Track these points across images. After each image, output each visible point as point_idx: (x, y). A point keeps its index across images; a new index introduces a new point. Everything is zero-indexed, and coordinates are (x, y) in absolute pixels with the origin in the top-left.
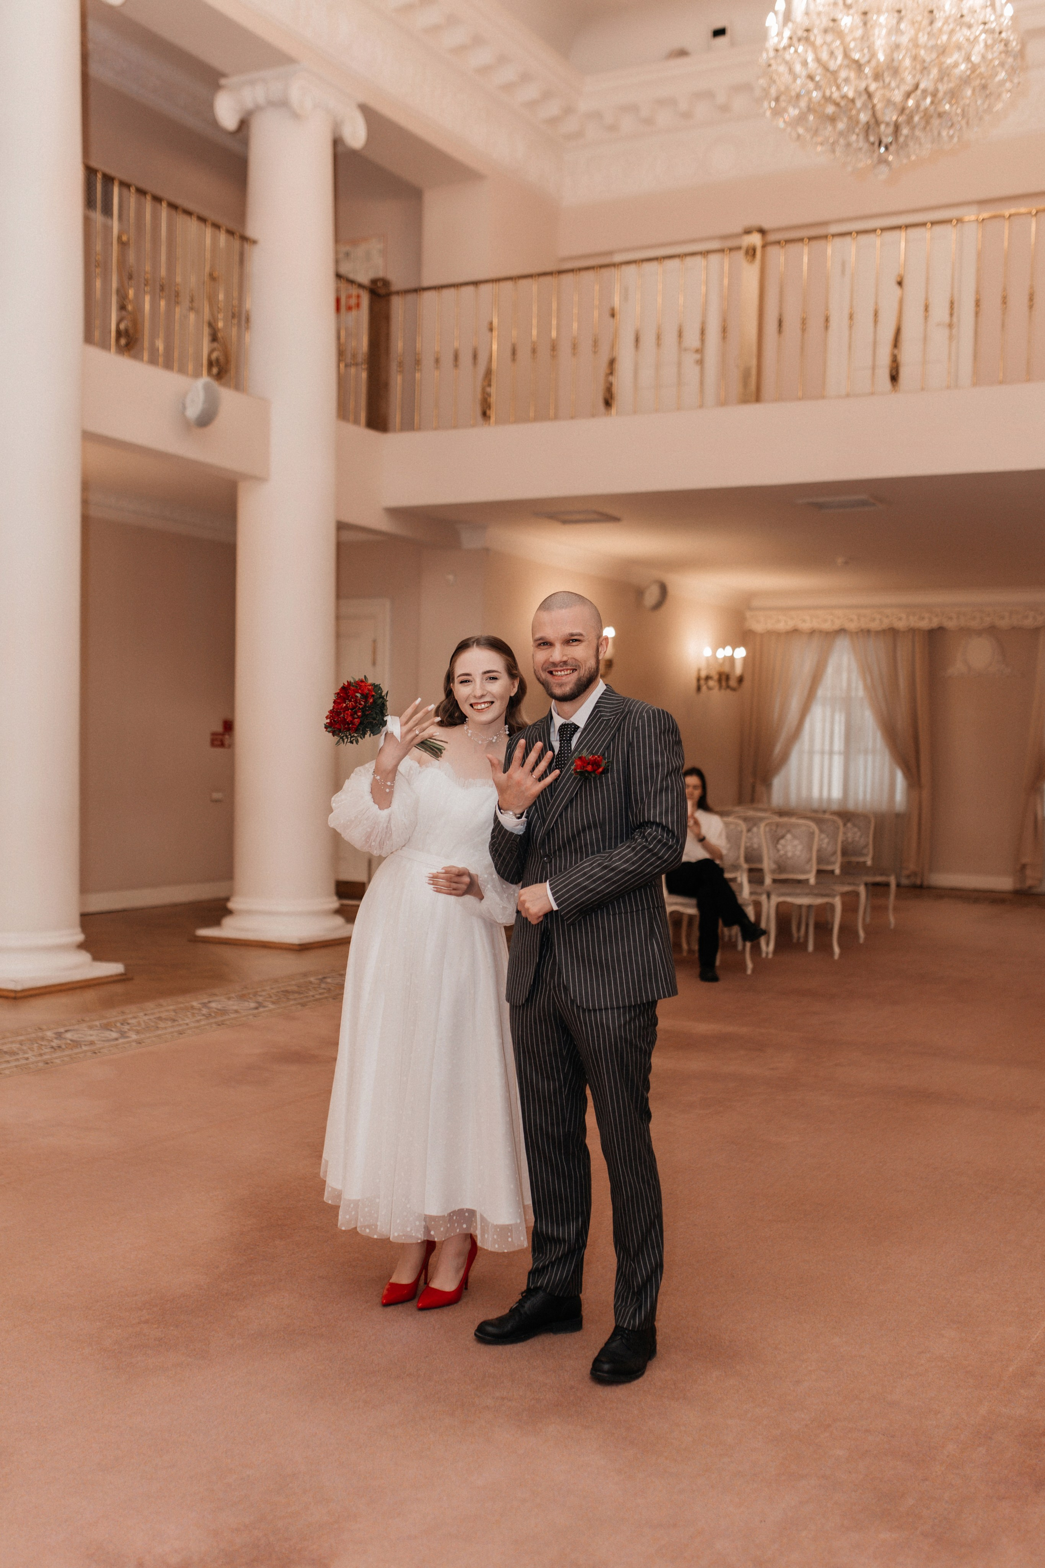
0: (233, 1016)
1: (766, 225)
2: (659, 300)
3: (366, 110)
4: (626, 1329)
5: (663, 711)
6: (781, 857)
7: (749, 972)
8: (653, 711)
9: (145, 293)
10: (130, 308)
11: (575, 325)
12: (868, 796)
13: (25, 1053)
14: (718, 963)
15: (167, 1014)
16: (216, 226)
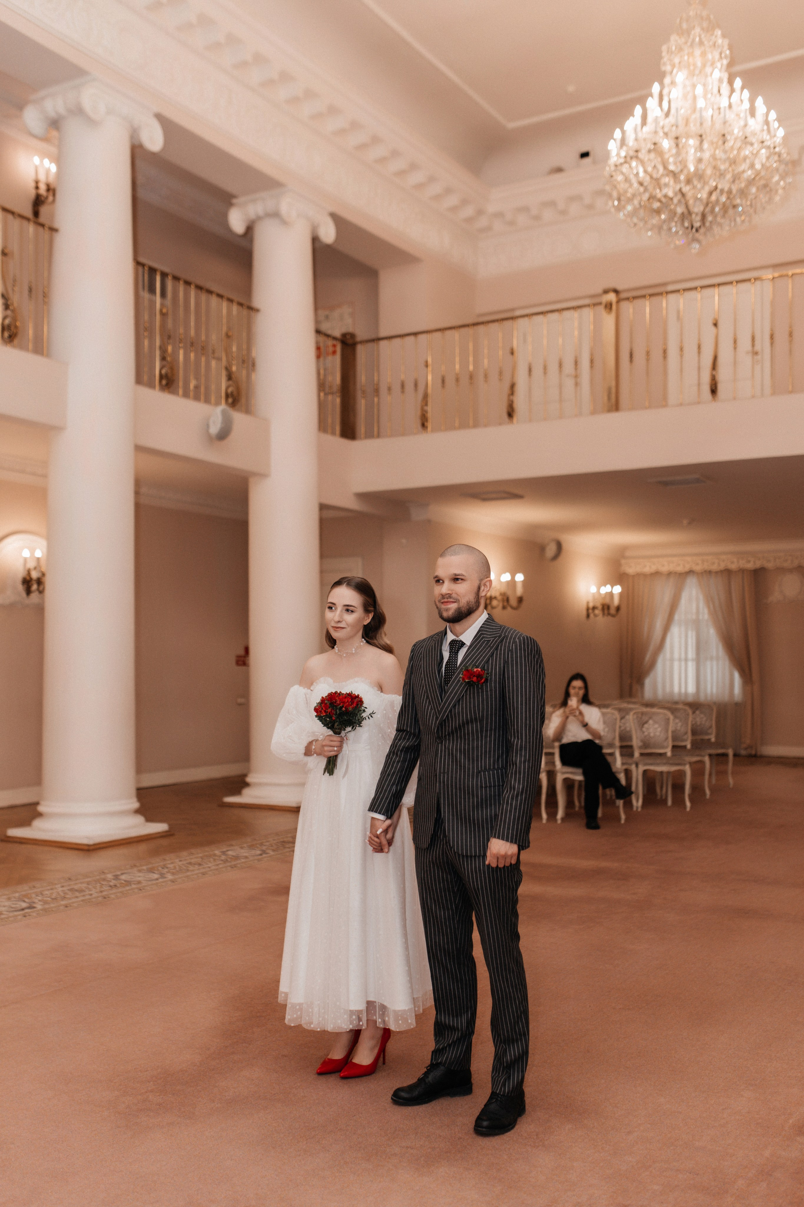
0: (243, 860)
1: (619, 287)
2: (545, 342)
3: (334, 216)
4: (499, 1094)
5: (530, 638)
6: (645, 737)
7: (623, 821)
8: (524, 638)
9: (180, 347)
10: (169, 359)
11: (486, 361)
12: (714, 691)
13: (90, 890)
14: (600, 814)
15: (196, 860)
16: (230, 300)
